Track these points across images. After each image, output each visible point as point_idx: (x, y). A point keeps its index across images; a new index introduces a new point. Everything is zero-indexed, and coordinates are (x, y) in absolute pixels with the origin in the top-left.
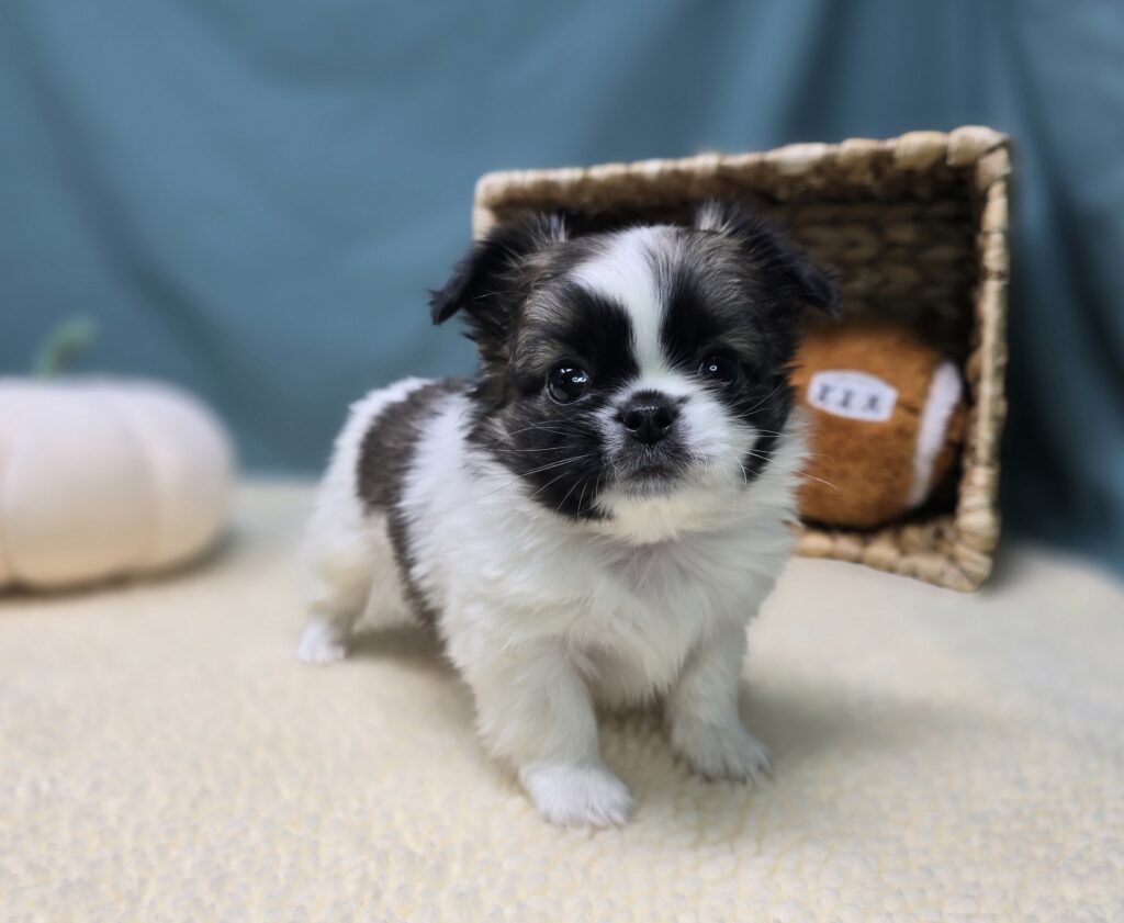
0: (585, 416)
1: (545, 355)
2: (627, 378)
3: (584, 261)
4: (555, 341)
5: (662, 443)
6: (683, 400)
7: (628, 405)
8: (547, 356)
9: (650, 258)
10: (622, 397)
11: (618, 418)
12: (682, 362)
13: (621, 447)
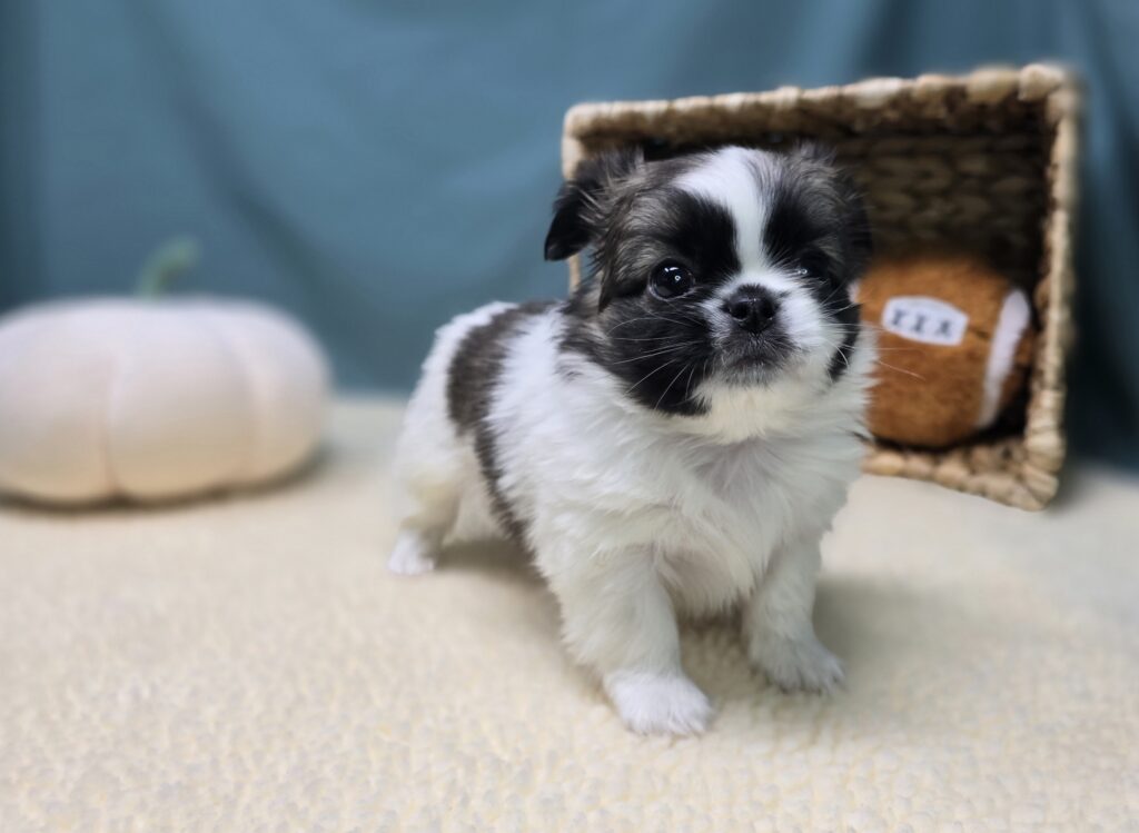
0: (692, 307)
1: (648, 257)
2: (731, 273)
3: (686, 172)
4: (659, 242)
5: (767, 333)
6: (784, 295)
7: (733, 297)
8: (650, 257)
9: (753, 169)
10: (727, 290)
11: (725, 309)
12: (782, 262)
13: (728, 335)
